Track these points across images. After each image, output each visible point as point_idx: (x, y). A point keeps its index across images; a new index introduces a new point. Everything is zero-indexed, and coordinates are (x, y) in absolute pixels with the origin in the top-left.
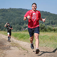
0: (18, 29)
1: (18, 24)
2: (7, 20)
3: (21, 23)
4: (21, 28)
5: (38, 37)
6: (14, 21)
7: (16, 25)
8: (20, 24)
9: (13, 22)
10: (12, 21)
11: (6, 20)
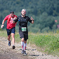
0: (46, 26)
1: (46, 14)
2: (18, 3)
3: (54, 9)
4: (54, 23)
5: (14, 36)
6: (37, 4)
7: (41, 16)
8: (51, 14)
9: (32, 8)
10: (31, 6)
11: (15, 2)
